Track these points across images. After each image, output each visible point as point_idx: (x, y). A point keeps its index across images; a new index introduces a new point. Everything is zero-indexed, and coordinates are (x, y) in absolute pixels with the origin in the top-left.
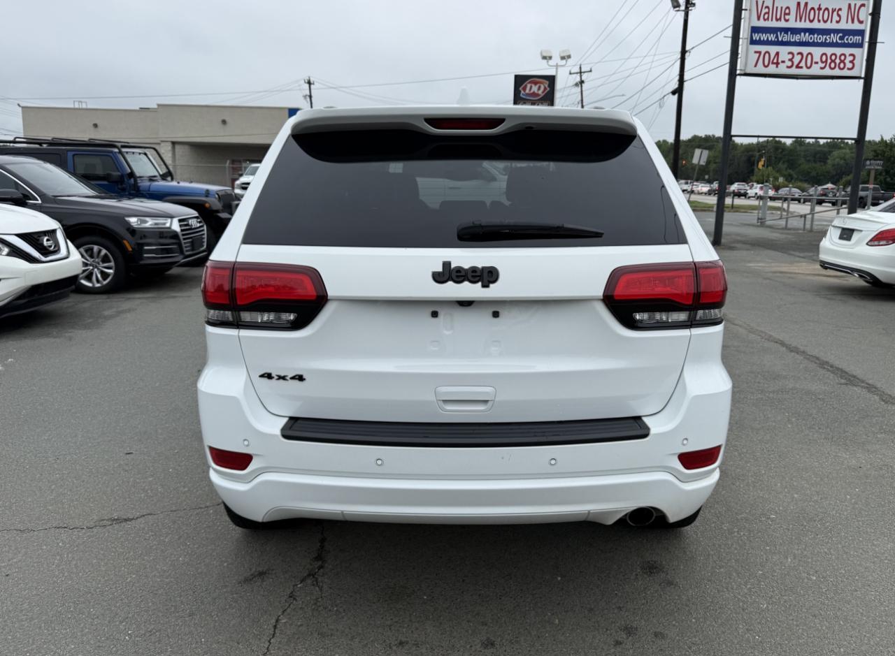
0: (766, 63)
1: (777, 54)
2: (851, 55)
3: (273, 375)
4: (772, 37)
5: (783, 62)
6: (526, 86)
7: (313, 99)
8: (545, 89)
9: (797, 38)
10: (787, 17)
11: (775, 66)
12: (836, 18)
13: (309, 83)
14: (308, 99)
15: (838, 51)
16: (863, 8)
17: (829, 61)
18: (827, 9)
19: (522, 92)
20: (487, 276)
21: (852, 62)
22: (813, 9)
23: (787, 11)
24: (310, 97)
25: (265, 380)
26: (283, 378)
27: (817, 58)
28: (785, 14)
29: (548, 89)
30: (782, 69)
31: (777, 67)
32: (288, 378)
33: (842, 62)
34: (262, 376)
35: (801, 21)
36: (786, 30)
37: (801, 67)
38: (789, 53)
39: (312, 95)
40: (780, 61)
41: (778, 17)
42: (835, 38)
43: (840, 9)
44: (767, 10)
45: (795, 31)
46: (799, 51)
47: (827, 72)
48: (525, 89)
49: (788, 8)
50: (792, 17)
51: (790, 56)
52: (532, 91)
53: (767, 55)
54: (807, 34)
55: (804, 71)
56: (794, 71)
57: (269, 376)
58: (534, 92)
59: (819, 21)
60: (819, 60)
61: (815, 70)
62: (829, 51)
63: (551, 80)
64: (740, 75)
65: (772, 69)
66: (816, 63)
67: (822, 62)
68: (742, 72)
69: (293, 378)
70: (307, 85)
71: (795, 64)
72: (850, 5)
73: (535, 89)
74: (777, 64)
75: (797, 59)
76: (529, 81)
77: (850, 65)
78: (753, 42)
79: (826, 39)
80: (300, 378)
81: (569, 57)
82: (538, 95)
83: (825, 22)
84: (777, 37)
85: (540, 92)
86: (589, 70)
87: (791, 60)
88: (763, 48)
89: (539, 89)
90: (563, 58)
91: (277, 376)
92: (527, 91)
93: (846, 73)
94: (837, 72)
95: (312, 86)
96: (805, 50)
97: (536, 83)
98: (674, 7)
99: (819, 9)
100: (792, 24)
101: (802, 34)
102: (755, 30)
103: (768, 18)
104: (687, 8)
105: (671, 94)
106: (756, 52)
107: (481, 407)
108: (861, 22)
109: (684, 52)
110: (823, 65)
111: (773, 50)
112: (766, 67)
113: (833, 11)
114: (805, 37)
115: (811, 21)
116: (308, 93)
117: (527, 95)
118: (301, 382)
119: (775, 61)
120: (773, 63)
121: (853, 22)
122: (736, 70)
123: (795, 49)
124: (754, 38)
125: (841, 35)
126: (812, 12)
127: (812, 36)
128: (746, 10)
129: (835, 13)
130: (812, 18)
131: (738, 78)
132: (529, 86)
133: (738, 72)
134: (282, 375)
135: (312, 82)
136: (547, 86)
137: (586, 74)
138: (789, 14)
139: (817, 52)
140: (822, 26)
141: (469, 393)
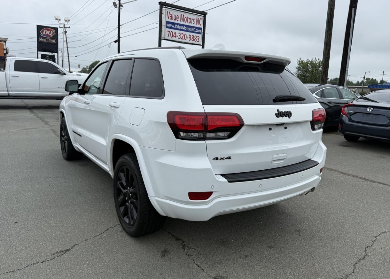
0: (172, 36)
1: (175, 33)
2: (198, 36)
3: (219, 158)
4: (173, 26)
5: (177, 36)
6: (43, 31)
8: (53, 33)
9: (181, 28)
10: (178, 19)
11: (174, 37)
12: (193, 22)
15: (194, 34)
16: (201, 20)
17: (192, 38)
18: (190, 18)
19: (41, 33)
21: (198, 39)
22: (186, 17)
23: (178, 17)
25: (215, 160)
26: (222, 159)
27: (188, 36)
28: (177, 18)
29: (55, 34)
30: (177, 39)
31: (175, 38)
32: (224, 159)
33: (196, 38)
34: (214, 159)
35: (182, 21)
36: (177, 24)
37: (183, 39)
38: (179, 33)
40: (176, 36)
41: (175, 19)
42: (193, 29)
43: (194, 19)
44: (171, 15)
45: (181, 25)
46: (182, 33)
47: (191, 42)
48: (43, 32)
49: (178, 16)
50: (179, 19)
51: (179, 34)
52: (46, 34)
53: (172, 33)
54: (184, 27)
55: (184, 41)
56: (180, 40)
57: (217, 159)
58: (47, 34)
59: (188, 22)
60: (188, 37)
61: (187, 41)
62: (192, 34)
63: (56, 29)
64: (163, 39)
65: (173, 39)
66: (188, 38)
67: (190, 38)
68: (163, 38)
69: (227, 158)
71: (181, 37)
72: (197, 18)
73: (48, 33)
74: (175, 37)
75: (182, 36)
76: (45, 28)
77: (198, 40)
78: (167, 27)
79: (190, 30)
80: (229, 158)
81: (69, 21)
82: (50, 36)
83: (190, 23)
84: (175, 26)
85: (51, 34)
86: (69, 27)
87: (180, 36)
88: (171, 30)
89: (50, 33)
90: (66, 21)
91: (220, 158)
92: (44, 33)
93: (196, 43)
94: (194, 42)
96: (184, 33)
97: (48, 30)
98: (114, 6)
99: (188, 18)
100: (179, 22)
101: (183, 26)
102: (167, 22)
103: (171, 19)
104: (119, 7)
105: (114, 42)
106: (168, 31)
107: (282, 161)
108: (201, 25)
109: (119, 25)
110: (190, 39)
111: (174, 31)
112: (172, 37)
113: (192, 19)
114: (184, 28)
115: (186, 22)
117: (44, 35)
118: (230, 160)
119: (175, 35)
120: (174, 36)
121: (198, 24)
122: (161, 37)
123: (181, 32)
124: (167, 26)
125: (195, 28)
126: (186, 18)
127: (186, 28)
128: (164, 14)
129: (193, 20)
130: (186, 21)
131: (162, 40)
132: (45, 31)
133: (162, 38)
134: (222, 157)
136: (54, 32)
137: (67, 28)
138: (178, 18)
139: (188, 34)
140: (188, 24)
141: (280, 157)
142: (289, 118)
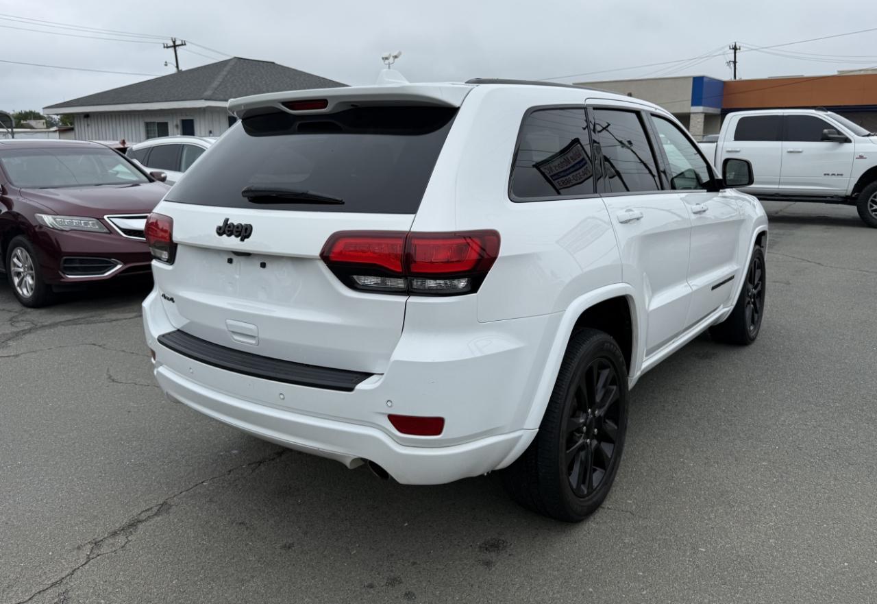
7: (737, 64)
13: (735, 49)
14: (732, 65)
20: (244, 232)
24: (735, 62)
39: (737, 60)
70: (733, 51)
95: (737, 51)
116: (733, 60)
135: (738, 47)
141: (242, 327)
142: (242, 240)
